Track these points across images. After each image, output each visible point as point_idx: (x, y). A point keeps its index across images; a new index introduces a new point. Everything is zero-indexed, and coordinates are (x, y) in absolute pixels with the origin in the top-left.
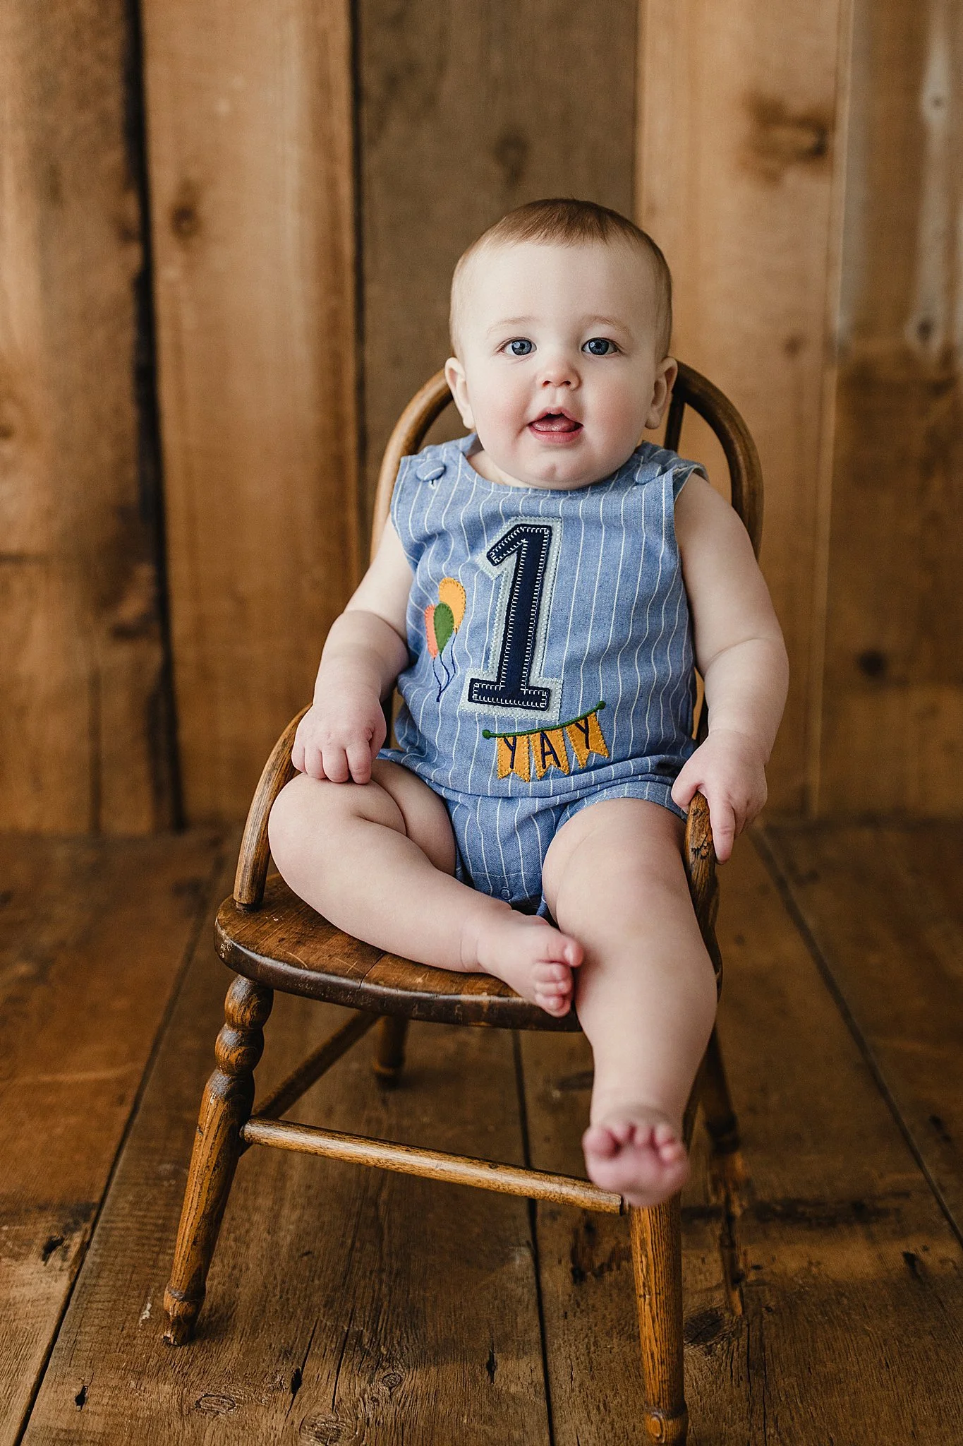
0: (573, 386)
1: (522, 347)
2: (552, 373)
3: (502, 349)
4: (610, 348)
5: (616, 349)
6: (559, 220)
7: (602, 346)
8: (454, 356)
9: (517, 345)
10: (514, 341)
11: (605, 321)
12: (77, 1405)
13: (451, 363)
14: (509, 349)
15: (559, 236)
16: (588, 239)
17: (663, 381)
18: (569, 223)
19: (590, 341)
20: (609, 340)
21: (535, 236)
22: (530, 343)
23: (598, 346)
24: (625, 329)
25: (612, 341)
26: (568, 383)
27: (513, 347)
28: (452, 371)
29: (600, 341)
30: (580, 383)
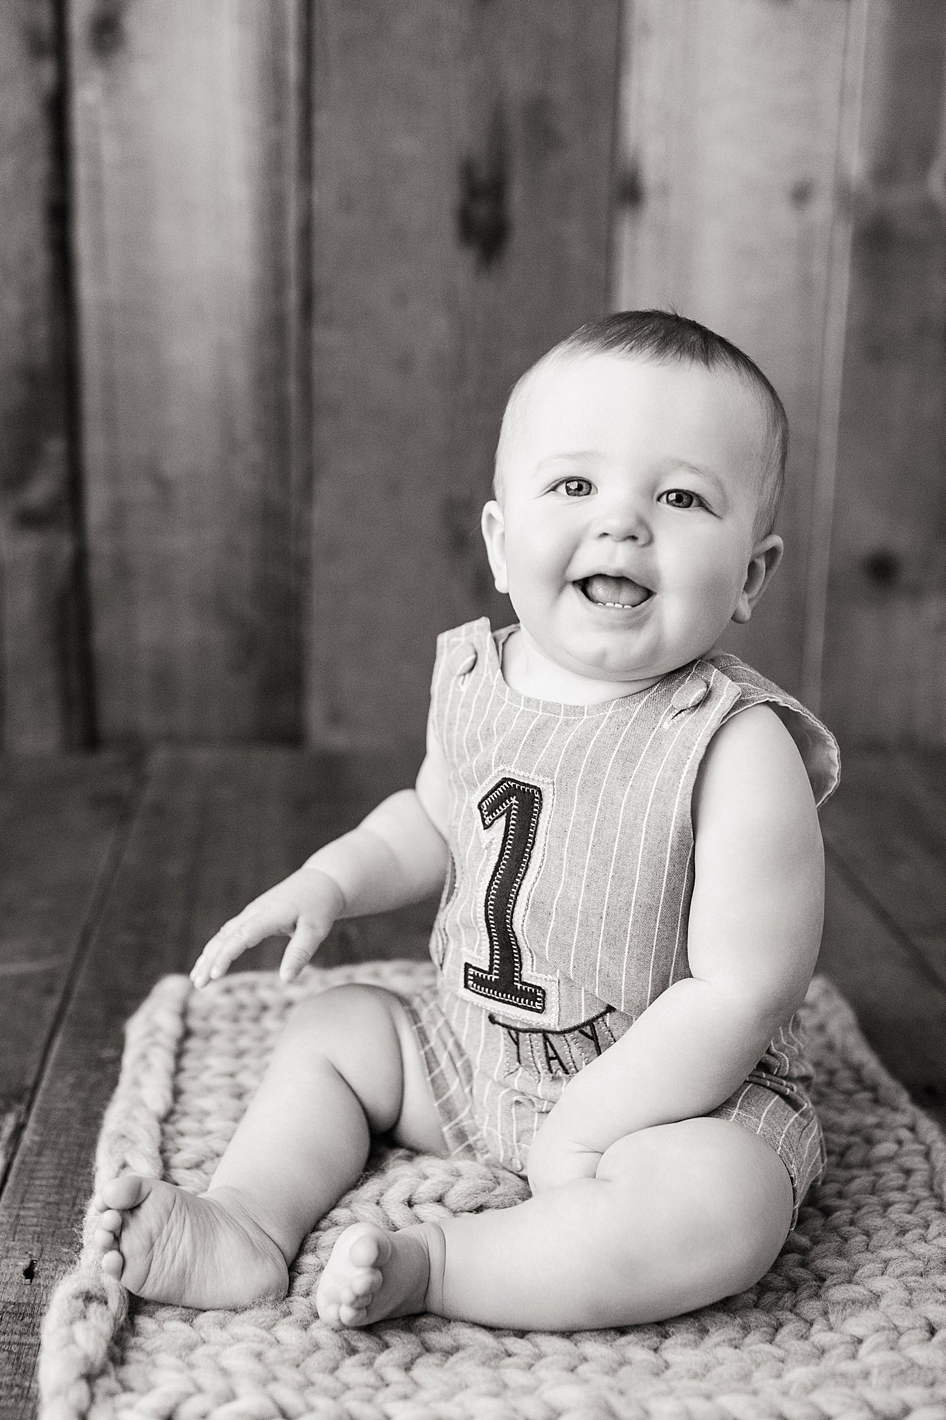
0: (641, 542)
1: (580, 488)
2: (616, 524)
3: (554, 489)
4: (695, 502)
5: (702, 504)
6: (653, 332)
7: (684, 499)
8: (495, 500)
9: (574, 486)
10: (569, 480)
11: (694, 469)
12: (26, 1279)
13: (490, 507)
14: (562, 489)
15: (648, 351)
16: (686, 361)
17: (762, 563)
18: (664, 337)
19: (669, 492)
20: (692, 493)
21: (616, 348)
22: (590, 484)
23: (679, 499)
24: (719, 484)
25: (698, 496)
26: (634, 538)
27: (567, 487)
28: (490, 517)
29: (681, 493)
30: (650, 541)
